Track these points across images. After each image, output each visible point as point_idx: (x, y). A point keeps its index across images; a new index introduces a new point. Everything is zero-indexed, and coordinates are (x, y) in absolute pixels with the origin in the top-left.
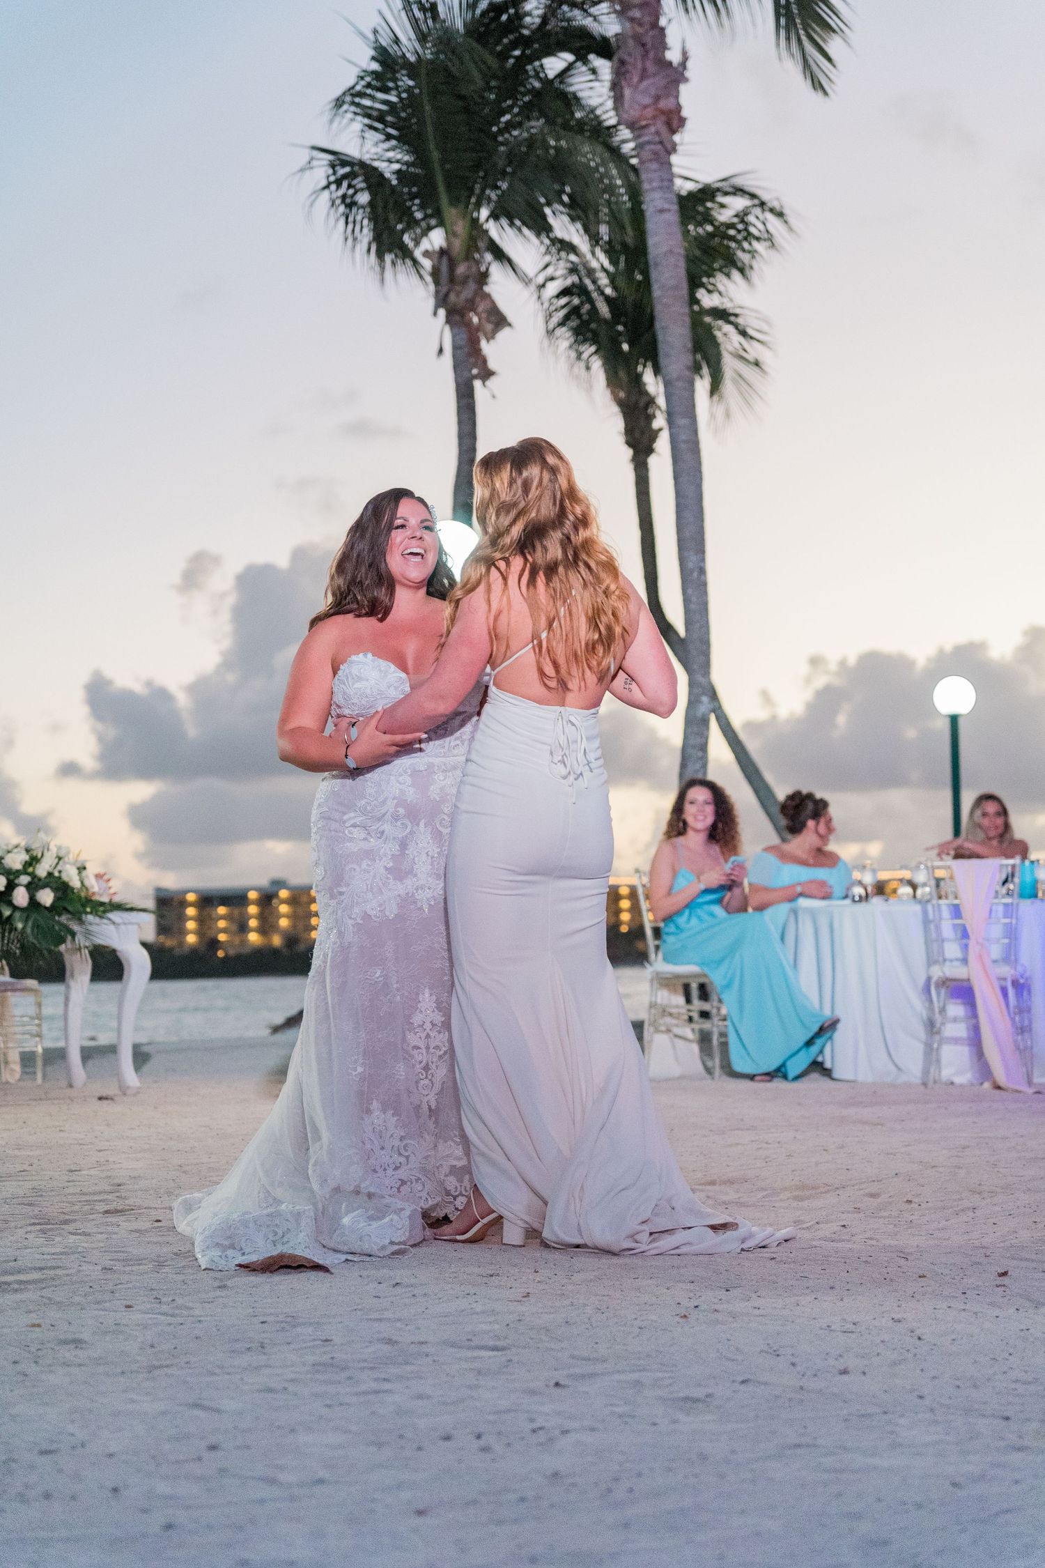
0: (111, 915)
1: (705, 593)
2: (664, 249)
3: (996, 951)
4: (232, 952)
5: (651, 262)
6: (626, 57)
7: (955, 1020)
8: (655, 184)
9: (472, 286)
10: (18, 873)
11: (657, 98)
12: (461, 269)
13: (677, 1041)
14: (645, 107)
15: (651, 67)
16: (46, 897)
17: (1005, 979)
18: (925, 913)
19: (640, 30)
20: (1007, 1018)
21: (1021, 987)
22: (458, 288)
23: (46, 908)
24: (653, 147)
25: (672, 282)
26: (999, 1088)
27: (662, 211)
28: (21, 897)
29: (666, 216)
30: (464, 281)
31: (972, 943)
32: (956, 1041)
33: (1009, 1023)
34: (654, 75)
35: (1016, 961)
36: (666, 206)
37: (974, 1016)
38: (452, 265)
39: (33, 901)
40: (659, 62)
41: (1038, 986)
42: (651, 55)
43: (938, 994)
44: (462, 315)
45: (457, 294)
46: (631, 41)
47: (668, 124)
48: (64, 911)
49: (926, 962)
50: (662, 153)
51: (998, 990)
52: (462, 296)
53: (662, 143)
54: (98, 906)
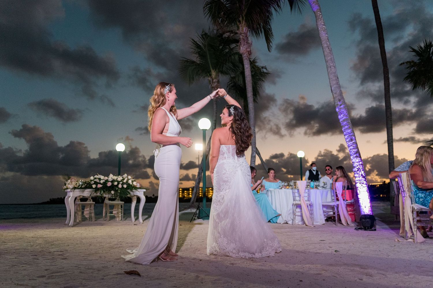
2: (248, 74)
3: (306, 199)
4: (187, 198)
5: (246, 77)
6: (241, 42)
7: (298, 212)
8: (246, 63)
9: (216, 83)
10: (120, 181)
11: (247, 49)
12: (214, 81)
14: (244, 50)
15: (245, 43)
16: (125, 186)
17: (308, 204)
18: (292, 191)
19: (243, 37)
21: (311, 205)
22: (214, 84)
23: (125, 188)
25: (249, 80)
26: (307, 225)
27: (247, 68)
28: (120, 186)
29: (248, 69)
30: (215, 83)
31: (301, 197)
32: (298, 216)
33: (309, 213)
34: (246, 45)
35: (310, 200)
36: (248, 67)
37: (301, 211)
38: (213, 80)
39: (123, 187)
40: (247, 43)
41: (314, 206)
42: (245, 41)
43: (295, 207)
44: (215, 88)
45: (214, 85)
46: (242, 39)
47: (249, 53)
48: (128, 189)
49: (293, 201)
50: (248, 58)
51: (306, 206)
52: (215, 85)
53: (247, 56)
54: (136, 188)
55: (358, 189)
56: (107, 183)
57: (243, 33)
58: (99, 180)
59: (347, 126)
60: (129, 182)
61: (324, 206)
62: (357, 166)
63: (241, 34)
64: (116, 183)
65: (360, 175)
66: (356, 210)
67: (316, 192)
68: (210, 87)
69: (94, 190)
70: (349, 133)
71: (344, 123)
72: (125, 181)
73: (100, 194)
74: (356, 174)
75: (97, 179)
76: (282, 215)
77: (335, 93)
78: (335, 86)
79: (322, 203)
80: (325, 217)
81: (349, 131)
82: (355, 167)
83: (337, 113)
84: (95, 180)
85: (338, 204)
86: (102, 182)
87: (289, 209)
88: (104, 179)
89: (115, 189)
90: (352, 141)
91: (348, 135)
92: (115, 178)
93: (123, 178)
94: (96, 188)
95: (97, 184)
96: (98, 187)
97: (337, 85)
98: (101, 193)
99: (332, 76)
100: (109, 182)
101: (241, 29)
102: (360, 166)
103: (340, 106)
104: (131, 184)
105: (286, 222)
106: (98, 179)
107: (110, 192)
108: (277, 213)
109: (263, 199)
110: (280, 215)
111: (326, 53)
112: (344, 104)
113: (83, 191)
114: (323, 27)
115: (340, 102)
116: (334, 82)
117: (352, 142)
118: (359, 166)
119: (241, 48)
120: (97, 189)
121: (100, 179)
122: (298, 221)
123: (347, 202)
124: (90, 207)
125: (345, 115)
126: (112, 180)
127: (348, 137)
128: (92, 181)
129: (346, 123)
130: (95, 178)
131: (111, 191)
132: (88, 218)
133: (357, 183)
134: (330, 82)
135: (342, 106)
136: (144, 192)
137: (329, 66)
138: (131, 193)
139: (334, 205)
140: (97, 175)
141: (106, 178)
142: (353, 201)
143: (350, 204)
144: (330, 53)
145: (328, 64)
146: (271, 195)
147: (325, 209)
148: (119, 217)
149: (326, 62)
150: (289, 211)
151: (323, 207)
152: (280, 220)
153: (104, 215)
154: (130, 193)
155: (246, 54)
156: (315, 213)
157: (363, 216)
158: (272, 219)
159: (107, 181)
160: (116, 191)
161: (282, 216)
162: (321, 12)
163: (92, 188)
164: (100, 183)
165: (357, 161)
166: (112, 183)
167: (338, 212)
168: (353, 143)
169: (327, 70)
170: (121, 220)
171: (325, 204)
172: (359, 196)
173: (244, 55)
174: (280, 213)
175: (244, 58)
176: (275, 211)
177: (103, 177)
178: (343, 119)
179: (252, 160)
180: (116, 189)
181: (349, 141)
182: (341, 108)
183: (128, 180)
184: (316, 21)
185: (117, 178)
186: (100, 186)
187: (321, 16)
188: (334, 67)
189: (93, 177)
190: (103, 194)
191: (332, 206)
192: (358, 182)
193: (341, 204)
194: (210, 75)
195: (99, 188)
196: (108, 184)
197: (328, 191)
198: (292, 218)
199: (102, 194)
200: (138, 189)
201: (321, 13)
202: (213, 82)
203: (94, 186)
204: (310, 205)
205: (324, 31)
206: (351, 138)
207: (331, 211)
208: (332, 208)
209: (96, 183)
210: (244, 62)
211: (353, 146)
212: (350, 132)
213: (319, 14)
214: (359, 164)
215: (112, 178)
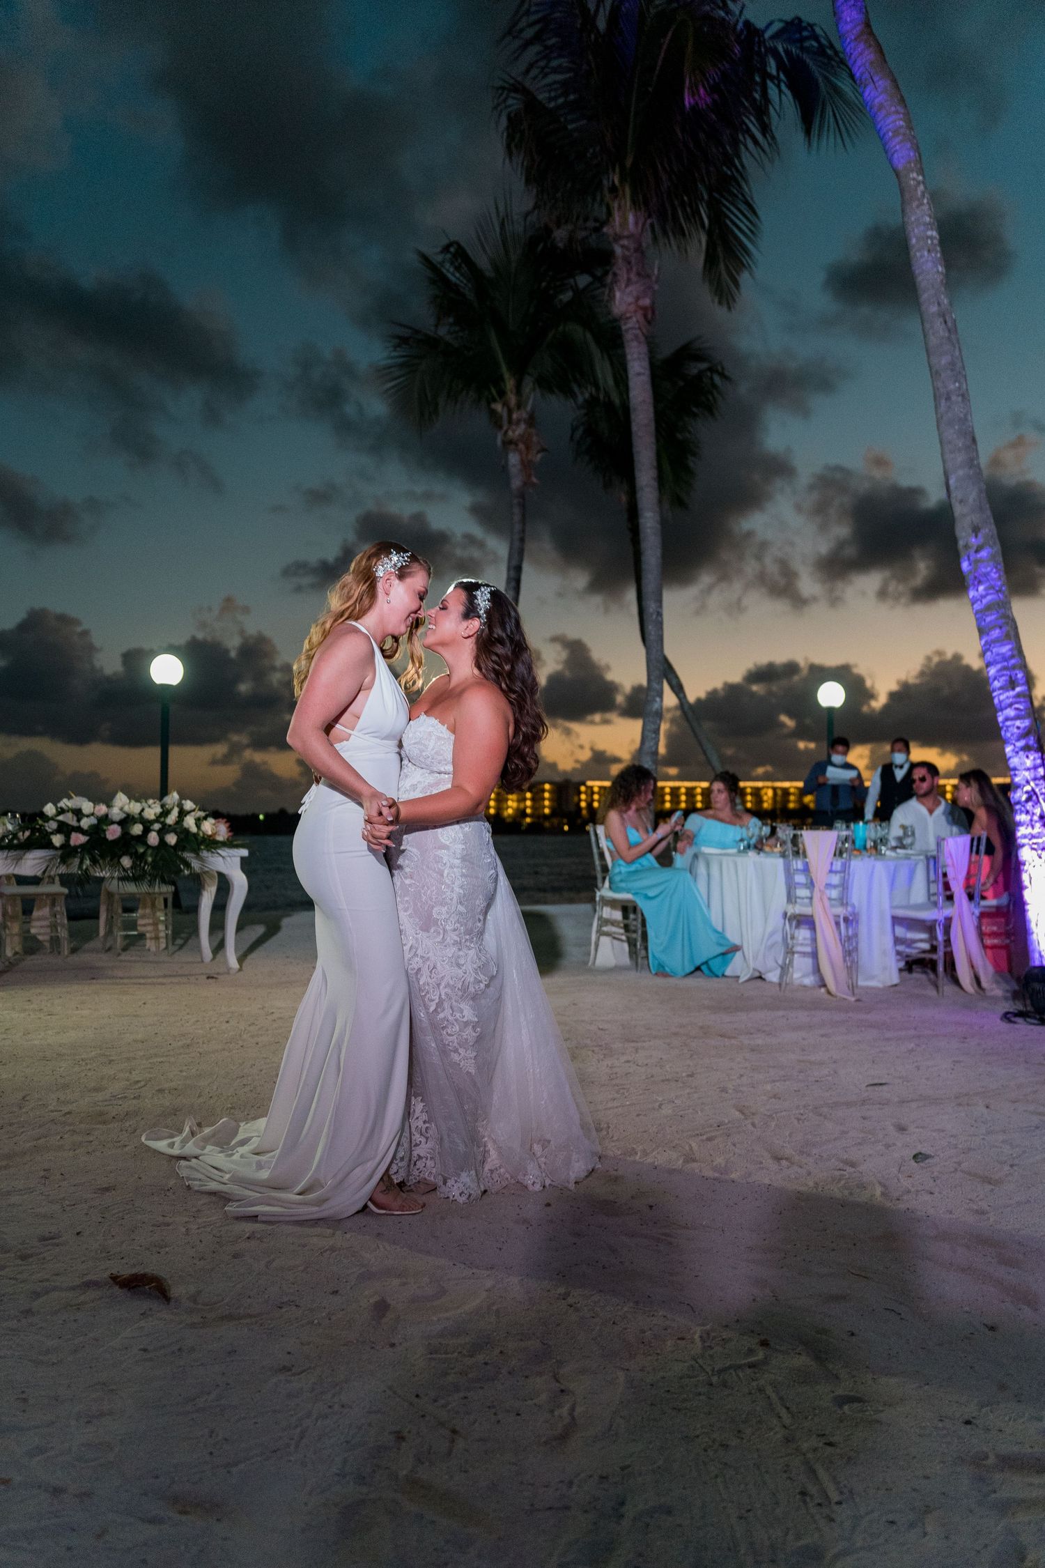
0: (219, 851)
1: (661, 629)
2: (640, 399)
3: (834, 895)
5: (631, 408)
6: (618, 272)
7: (803, 941)
8: (635, 356)
9: (523, 426)
10: (152, 822)
11: (638, 299)
12: (517, 415)
13: (616, 942)
14: (629, 304)
15: (633, 276)
16: (172, 839)
17: (839, 916)
18: (786, 863)
19: (627, 253)
20: (839, 945)
21: (851, 919)
22: (514, 427)
23: (171, 846)
24: (634, 331)
25: (646, 422)
26: (829, 992)
27: (639, 374)
28: (153, 839)
29: (642, 377)
30: (518, 422)
31: (816, 887)
32: (804, 954)
33: (840, 948)
34: (637, 282)
35: (847, 903)
36: (642, 371)
37: (814, 940)
38: (510, 412)
39: (162, 841)
40: (639, 274)
41: (863, 918)
42: (634, 269)
43: (791, 926)
44: (517, 445)
45: (514, 431)
46: (620, 261)
47: (645, 316)
48: (184, 849)
49: (785, 900)
50: (640, 334)
51: (833, 923)
52: (517, 433)
53: (640, 328)
54: (211, 843)
55: (1026, 868)
56: (104, 831)
57: (626, 233)
58: (75, 818)
59: (998, 631)
60: (185, 825)
61: (896, 920)
62: (1028, 782)
63: (618, 238)
64: (137, 829)
65: (1036, 818)
66: (1013, 934)
67: (873, 868)
68: (499, 442)
69: (59, 852)
70: (1005, 659)
71: (988, 619)
72: (171, 819)
73: (80, 867)
74: (1021, 812)
75: (68, 811)
76: (745, 949)
77: (961, 501)
78: (961, 473)
79: (892, 907)
80: (898, 961)
81: (1005, 649)
82: (1018, 786)
83: (964, 578)
84: (61, 818)
85: (950, 916)
86: (85, 823)
87: (769, 929)
88: (93, 814)
89: (134, 851)
90: (1013, 689)
91: (999, 666)
92: (135, 808)
93: (163, 806)
94: (65, 845)
95: (70, 834)
96: (72, 843)
97: (970, 467)
98: (84, 867)
99: (950, 434)
100: (113, 823)
101: (617, 219)
102: (1037, 782)
103: (977, 551)
104: (194, 829)
105: (757, 974)
106: (70, 815)
107: (119, 862)
108: (728, 940)
109: (675, 890)
110: (736, 949)
111: (933, 341)
112: (992, 547)
113: (18, 859)
114: (929, 233)
115: (976, 537)
116: (960, 458)
117: (1012, 693)
118: (1032, 784)
119: (618, 294)
120: (67, 852)
121: (78, 813)
122: (801, 973)
123: (983, 903)
124: (53, 904)
125: (993, 587)
126: (124, 815)
127: (998, 671)
128: (51, 822)
129: (993, 617)
130: (61, 808)
131: (120, 857)
132: (47, 945)
133: (1023, 845)
134: (942, 455)
135: (984, 554)
136: (242, 859)
137: (942, 390)
138: (196, 865)
139: (935, 921)
140: (70, 798)
141: (102, 809)
142: (1004, 900)
143: (994, 910)
144: (949, 339)
145: (940, 384)
146: (709, 875)
147: (900, 931)
148: (157, 938)
149: (935, 374)
150: (772, 934)
151: (893, 926)
152: (738, 967)
153: (102, 932)
154: (188, 865)
155: (634, 319)
156: (863, 946)
157: (1036, 971)
158: (706, 963)
159: (105, 820)
160: (138, 858)
161: (743, 953)
162: (921, 171)
163: (49, 845)
164: (79, 830)
165: (1029, 763)
166: (122, 828)
167: (948, 942)
168: (1018, 695)
169: (936, 407)
170: (166, 948)
171: (901, 913)
172: (1027, 895)
173: (625, 324)
174: (737, 942)
175: (628, 336)
176: (721, 935)
177: (91, 804)
178: (984, 601)
179: (648, 728)
180: (136, 851)
181: (1000, 688)
182: (977, 561)
183: (183, 813)
184: (903, 211)
185: (143, 810)
186: (78, 839)
187: (922, 187)
188: (963, 395)
189: (55, 805)
190: (91, 869)
191: (928, 924)
192: (1025, 841)
193: (961, 916)
194: (502, 393)
195: (76, 847)
196: (107, 833)
197: (916, 865)
198: (780, 962)
199: (87, 869)
200: (219, 848)
201: (920, 178)
202: (510, 421)
203: (57, 840)
204: (846, 920)
205: (929, 251)
206: (1011, 677)
207: (921, 941)
208: (929, 927)
209: (64, 829)
210: (627, 351)
211: (1017, 709)
212: (1010, 653)
213: (914, 179)
214: (1032, 776)
215: (121, 809)
